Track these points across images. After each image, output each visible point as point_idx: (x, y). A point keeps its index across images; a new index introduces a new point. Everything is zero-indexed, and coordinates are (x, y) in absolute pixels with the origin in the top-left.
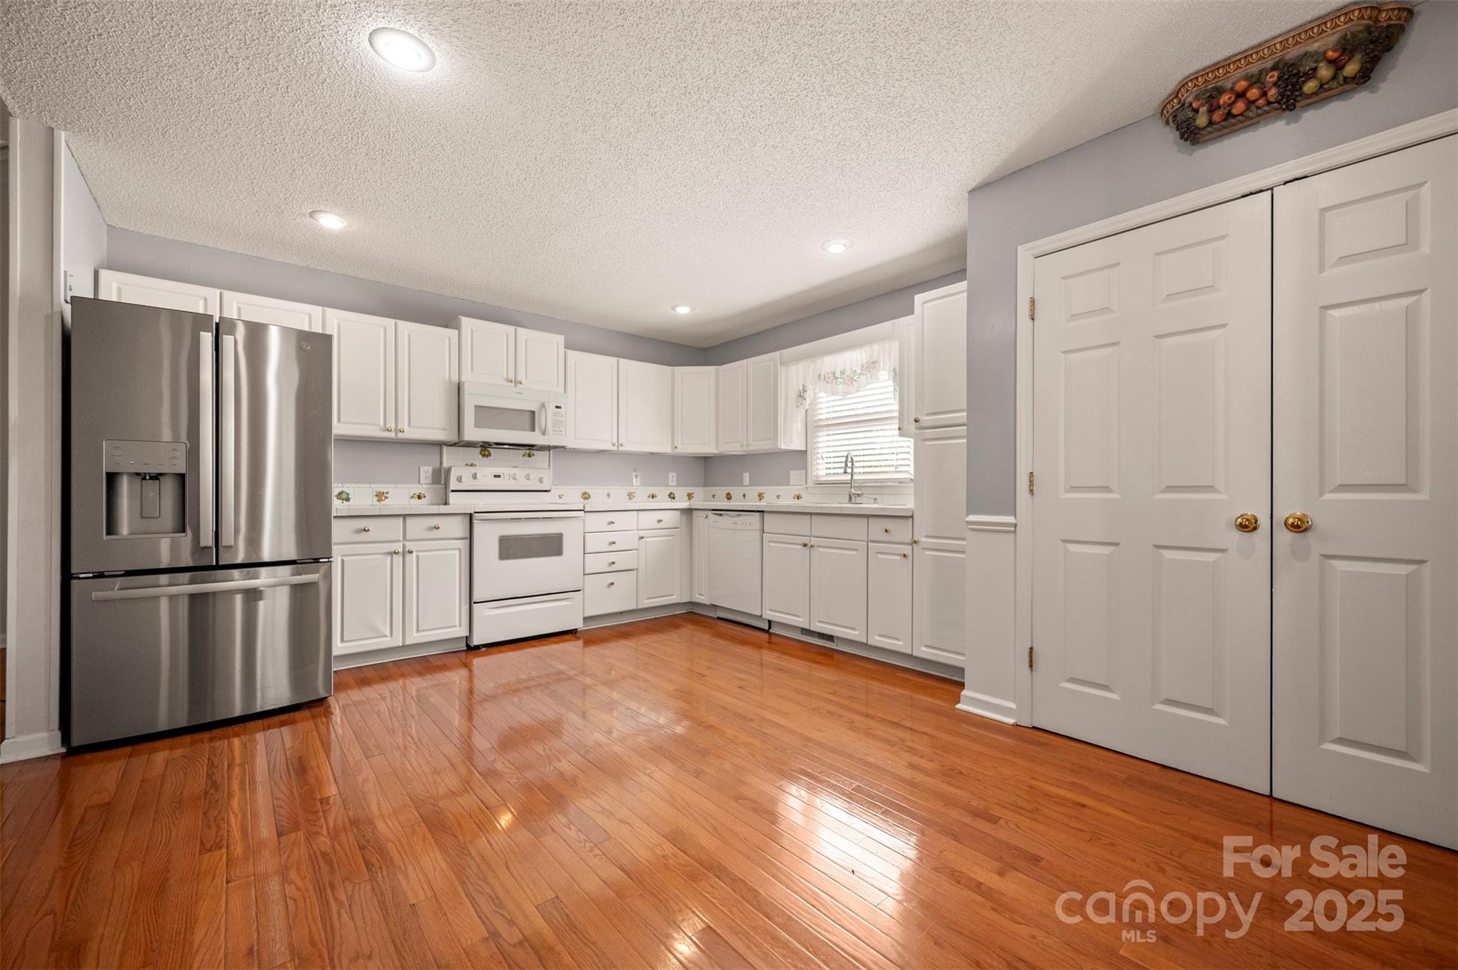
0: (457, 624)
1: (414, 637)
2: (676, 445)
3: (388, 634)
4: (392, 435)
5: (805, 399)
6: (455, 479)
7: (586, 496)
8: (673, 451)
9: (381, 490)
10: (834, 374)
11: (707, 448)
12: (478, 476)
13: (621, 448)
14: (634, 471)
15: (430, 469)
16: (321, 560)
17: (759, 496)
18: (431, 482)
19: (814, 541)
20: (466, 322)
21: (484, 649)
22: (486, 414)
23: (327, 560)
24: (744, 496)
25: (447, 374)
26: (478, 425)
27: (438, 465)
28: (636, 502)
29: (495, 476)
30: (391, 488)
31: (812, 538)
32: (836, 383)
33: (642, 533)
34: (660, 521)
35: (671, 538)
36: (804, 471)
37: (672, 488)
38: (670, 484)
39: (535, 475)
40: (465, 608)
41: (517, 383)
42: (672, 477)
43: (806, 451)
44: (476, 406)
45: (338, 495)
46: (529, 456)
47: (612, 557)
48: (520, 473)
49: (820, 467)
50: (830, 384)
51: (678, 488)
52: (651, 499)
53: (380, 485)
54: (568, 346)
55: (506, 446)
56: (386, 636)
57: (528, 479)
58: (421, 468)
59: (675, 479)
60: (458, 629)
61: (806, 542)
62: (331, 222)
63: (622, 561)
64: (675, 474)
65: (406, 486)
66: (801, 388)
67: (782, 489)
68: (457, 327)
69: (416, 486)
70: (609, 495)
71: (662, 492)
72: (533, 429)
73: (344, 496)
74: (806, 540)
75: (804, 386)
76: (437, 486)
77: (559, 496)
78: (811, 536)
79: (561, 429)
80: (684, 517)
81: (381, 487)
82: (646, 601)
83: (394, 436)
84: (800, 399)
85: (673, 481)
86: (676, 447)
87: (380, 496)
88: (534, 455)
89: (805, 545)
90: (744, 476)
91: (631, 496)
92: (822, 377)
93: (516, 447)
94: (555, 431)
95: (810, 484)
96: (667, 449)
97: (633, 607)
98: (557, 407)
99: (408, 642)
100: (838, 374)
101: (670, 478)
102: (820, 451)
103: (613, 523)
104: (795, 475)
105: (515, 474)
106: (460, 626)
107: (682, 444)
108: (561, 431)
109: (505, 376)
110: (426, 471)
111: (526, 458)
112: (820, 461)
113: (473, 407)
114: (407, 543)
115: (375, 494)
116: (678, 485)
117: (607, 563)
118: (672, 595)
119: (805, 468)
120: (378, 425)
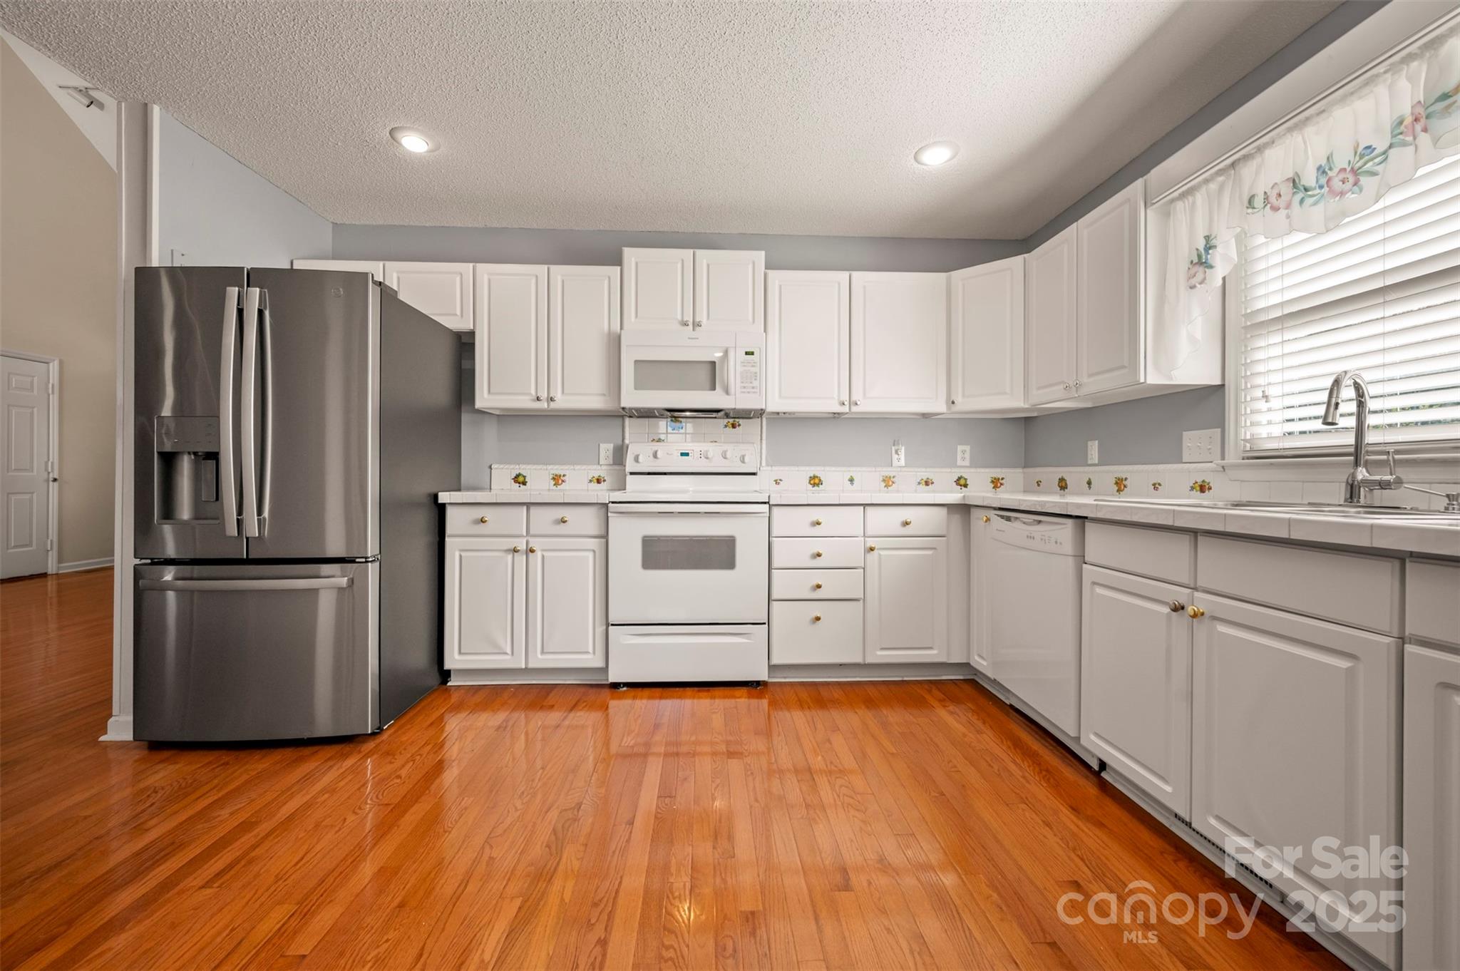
0: (591, 650)
1: (540, 660)
2: (953, 398)
3: (509, 651)
4: (544, 405)
5: (1211, 267)
6: (632, 459)
7: (815, 481)
8: (949, 408)
9: (558, 472)
10: (1294, 182)
11: (1013, 401)
12: (659, 454)
13: (854, 409)
14: (894, 445)
15: (611, 446)
16: (357, 560)
17: (1116, 483)
18: (611, 463)
19: (1202, 602)
20: (630, 254)
21: (625, 689)
22: (651, 372)
23: (364, 560)
24: (1089, 483)
25: (605, 322)
26: (638, 386)
27: (620, 442)
28: (898, 491)
29: (682, 454)
30: (568, 469)
31: (1197, 594)
32: (1302, 201)
33: (871, 542)
34: (906, 524)
35: (930, 552)
36: (1219, 430)
37: (962, 470)
38: (959, 462)
39: (734, 451)
40: (600, 629)
41: (697, 325)
42: (963, 452)
43: (1223, 386)
44: (636, 362)
45: (516, 477)
46: (734, 426)
47: (817, 577)
48: (713, 450)
49: (1263, 418)
50: (1283, 212)
51: (973, 470)
52: (923, 487)
53: (557, 467)
54: (769, 266)
55: (688, 414)
56: (506, 653)
57: (725, 458)
58: (601, 445)
59: (967, 455)
60: (590, 656)
61: (1182, 601)
62: (414, 143)
63: (834, 585)
64: (967, 448)
65: (584, 467)
66: (1201, 244)
67: (1164, 471)
68: (617, 261)
69: (595, 467)
70: (851, 480)
71: (945, 477)
72: (713, 388)
73: (521, 479)
74: (1181, 595)
75: (1207, 238)
76: (616, 467)
77: (776, 481)
78: (1195, 589)
79: (754, 385)
80: (957, 518)
81: (556, 469)
82: (880, 653)
83: (546, 406)
84: (1201, 269)
85: (963, 459)
86: (953, 403)
87: (557, 479)
88: (739, 425)
89: (1178, 608)
90: (1089, 447)
91: (888, 482)
92: (1259, 202)
93: (700, 415)
94: (744, 387)
95: (1232, 458)
96: (938, 406)
97: (858, 659)
98: (747, 353)
99: (531, 665)
100: (1309, 178)
101: (959, 455)
102: (1260, 381)
103: (819, 523)
104: (1195, 441)
105: (707, 451)
106: (594, 653)
107: (964, 396)
108: (753, 388)
109: (679, 317)
110: (606, 449)
111: (730, 430)
112: (1262, 405)
113: (633, 363)
114: (531, 540)
115: (551, 477)
116: (974, 464)
117: (811, 585)
118: (931, 648)
119: (1220, 423)
120: (531, 394)
